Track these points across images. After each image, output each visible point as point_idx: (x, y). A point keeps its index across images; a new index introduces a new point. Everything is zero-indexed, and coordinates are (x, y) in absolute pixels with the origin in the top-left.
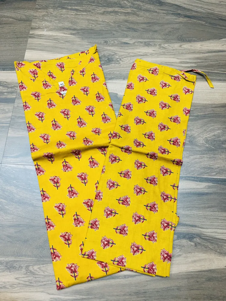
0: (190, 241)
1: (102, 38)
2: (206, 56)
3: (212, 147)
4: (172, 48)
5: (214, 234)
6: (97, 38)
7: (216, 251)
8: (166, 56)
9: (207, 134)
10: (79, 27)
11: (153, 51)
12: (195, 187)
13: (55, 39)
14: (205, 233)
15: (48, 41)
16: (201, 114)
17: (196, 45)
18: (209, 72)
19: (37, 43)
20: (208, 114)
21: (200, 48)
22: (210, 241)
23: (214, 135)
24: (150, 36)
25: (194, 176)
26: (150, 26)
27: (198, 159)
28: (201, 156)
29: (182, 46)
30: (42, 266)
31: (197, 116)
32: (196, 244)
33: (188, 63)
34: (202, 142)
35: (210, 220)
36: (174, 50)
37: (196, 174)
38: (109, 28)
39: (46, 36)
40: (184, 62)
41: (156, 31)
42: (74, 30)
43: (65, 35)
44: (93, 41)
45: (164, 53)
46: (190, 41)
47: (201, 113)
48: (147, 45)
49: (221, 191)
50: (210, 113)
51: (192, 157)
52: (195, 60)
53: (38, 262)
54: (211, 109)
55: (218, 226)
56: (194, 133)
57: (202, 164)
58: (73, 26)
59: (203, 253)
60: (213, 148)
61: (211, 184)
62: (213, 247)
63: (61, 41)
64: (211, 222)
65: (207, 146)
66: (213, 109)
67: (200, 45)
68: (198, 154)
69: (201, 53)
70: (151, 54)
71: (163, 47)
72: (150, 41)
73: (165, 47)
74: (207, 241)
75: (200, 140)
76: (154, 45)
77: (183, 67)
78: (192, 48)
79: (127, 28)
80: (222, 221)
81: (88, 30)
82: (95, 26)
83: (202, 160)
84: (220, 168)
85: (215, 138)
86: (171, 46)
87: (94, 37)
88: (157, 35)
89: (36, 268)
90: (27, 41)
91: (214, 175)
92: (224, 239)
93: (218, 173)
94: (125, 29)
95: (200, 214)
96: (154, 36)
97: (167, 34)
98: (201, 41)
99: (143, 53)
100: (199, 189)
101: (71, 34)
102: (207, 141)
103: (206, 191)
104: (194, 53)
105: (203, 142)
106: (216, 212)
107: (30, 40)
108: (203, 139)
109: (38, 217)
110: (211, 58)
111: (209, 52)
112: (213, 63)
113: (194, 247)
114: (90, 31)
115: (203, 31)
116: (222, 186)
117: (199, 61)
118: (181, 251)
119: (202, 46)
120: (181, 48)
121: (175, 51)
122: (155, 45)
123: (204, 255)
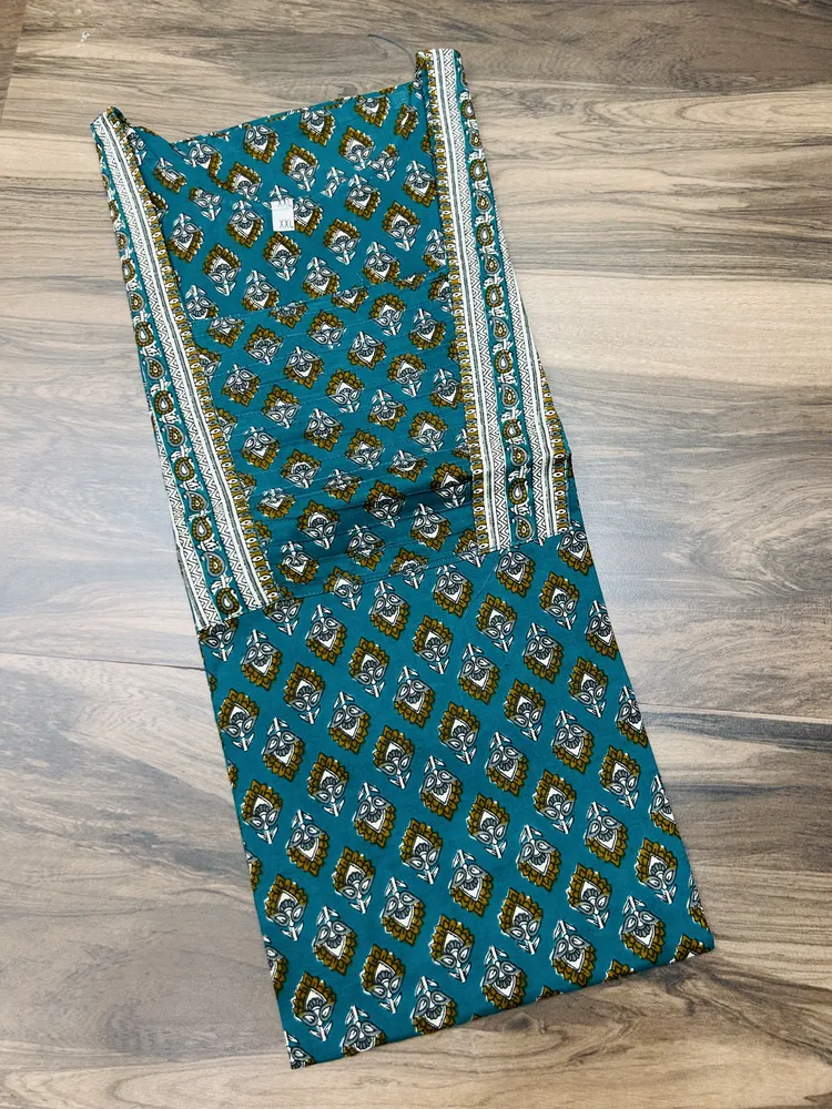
0: (668, 992)
1: (331, 74)
2: (793, 162)
3: (787, 583)
4: (640, 124)
5: (768, 964)
6: (309, 72)
7: (772, 1036)
8: (613, 161)
9: (771, 526)
10: (230, 19)
11: (558, 134)
12: (704, 760)
13: (125, 80)
14: (732, 960)
15: (97, 86)
16: (753, 432)
17: (750, 108)
18: (802, 239)
19: (48, 96)
20: (783, 434)
21: (768, 121)
22: (753, 992)
23: (804, 531)
24: (545, 64)
25: (701, 712)
26: (549, 14)
27: (724, 639)
28: (738, 622)
29: (688, 113)
30: (57, 1075)
31: (733, 443)
32: (691, 1004)
33: (708, 193)
34: (746, 562)
35: (756, 903)
36: (649, 130)
37: (710, 704)
38: (366, 25)
39: (87, 64)
40: (690, 187)
41: (572, 41)
42: (210, 33)
43: (169, 59)
44: (292, 86)
45: (606, 146)
46: (723, 89)
47: (754, 427)
48: (529, 108)
49: (814, 782)
50: (792, 427)
51: (698, 629)
52: (740, 179)
53: (42, 1061)
54: (796, 411)
55: (791, 929)
56: (717, 519)
57: (743, 658)
58: (208, 14)
59: (721, 1043)
60: (794, 587)
61: (772, 749)
62: (763, 1017)
63: (154, 89)
64: (762, 914)
65: (769, 577)
66: (807, 410)
67: (768, 107)
68: (729, 616)
69: (772, 148)
70: (549, 152)
71: (601, 118)
72: (545, 90)
73: (608, 116)
74: (741, 993)
75: (740, 552)
76: (564, 105)
77: (684, 211)
78: (733, 121)
79: (444, 24)
80: (809, 911)
81: (270, 33)
82: (304, 14)
83: (740, 641)
84: (820, 680)
85: (807, 546)
86: (637, 111)
87: (294, 67)
88: (579, 59)
89: (34, 1083)
90: (5, 89)
91: (791, 710)
92: (811, 984)
93: (810, 700)
94: (436, 30)
95: (718, 876)
96: (564, 67)
97: (621, 56)
98: (772, 89)
99: (511, 145)
100: (718, 769)
101: (198, 54)
102: (769, 557)
103: (750, 777)
104: (739, 145)
105: (754, 561)
106: (787, 869)
107: (17, 85)
108: (750, 549)
109: (42, 877)
110: (814, 173)
111: (805, 143)
112: (821, 193)
113: (685, 1016)
114: (280, 39)
115: (783, 40)
116: (821, 759)
117: (760, 184)
118: (626, 1030)
119: (775, 112)
120: (685, 121)
121: (653, 137)
122: (567, 107)
123: (723, 1049)
